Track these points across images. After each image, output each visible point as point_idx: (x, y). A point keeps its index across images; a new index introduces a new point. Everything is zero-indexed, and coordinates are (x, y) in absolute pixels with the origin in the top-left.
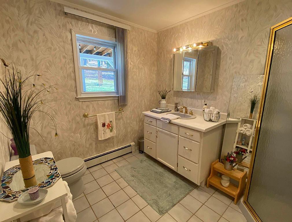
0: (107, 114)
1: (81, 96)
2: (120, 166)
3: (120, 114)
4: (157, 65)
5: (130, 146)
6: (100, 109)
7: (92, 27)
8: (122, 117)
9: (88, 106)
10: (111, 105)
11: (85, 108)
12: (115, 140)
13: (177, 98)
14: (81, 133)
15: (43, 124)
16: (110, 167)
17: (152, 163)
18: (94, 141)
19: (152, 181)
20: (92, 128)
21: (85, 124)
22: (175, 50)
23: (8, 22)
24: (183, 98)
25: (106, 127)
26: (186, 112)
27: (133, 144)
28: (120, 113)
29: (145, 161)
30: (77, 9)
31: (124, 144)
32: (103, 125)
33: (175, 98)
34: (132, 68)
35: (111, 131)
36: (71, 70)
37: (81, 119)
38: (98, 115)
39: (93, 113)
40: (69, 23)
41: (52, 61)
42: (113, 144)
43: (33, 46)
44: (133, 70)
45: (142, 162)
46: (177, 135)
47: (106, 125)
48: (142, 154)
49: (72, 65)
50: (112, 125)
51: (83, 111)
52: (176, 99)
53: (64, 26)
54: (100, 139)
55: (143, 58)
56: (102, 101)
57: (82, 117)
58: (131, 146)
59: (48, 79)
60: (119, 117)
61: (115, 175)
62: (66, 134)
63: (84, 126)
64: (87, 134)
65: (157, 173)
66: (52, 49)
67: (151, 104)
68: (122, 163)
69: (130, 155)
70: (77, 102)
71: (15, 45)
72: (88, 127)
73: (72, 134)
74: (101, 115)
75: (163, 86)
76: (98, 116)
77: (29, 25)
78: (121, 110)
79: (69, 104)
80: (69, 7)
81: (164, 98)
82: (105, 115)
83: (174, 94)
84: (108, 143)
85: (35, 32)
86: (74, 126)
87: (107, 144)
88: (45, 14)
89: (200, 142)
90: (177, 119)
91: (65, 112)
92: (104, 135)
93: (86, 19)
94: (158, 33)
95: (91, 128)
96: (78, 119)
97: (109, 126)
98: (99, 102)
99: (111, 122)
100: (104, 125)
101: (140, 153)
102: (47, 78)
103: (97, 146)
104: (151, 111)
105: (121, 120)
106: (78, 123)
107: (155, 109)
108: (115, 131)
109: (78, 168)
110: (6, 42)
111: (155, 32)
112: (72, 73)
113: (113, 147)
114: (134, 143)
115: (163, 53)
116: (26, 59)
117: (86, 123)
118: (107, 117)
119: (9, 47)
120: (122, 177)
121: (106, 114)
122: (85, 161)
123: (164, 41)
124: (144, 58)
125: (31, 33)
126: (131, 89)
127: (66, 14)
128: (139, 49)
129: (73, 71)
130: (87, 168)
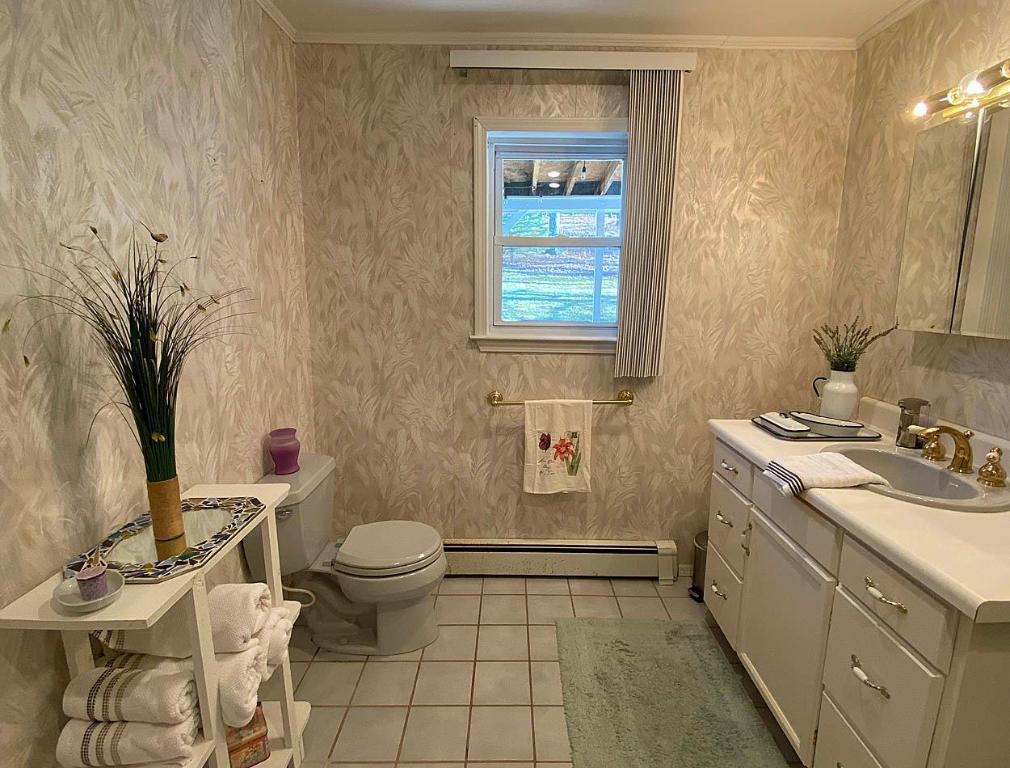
0: (563, 405)
1: (485, 333)
2: (581, 612)
3: (618, 413)
4: (845, 205)
5: (653, 551)
6: (545, 382)
7: (544, 96)
8: (627, 425)
9: (504, 369)
10: (584, 374)
11: (494, 372)
12: (592, 506)
13: (933, 371)
14: (474, 455)
15: (380, 404)
16: (550, 603)
17: (716, 663)
18: (513, 489)
19: (665, 743)
20: (510, 444)
21: (492, 426)
22: (920, 110)
23: (323, 130)
24: (966, 377)
25: (552, 451)
26: (963, 464)
27: (666, 545)
28: (622, 409)
29: (687, 641)
30: (498, 48)
31: (630, 536)
32: (542, 440)
33: (921, 370)
34: (695, 226)
35: (573, 469)
36: (466, 247)
37: (480, 409)
38: (529, 404)
39: (520, 393)
40: (470, 98)
41: (415, 226)
42: (583, 519)
43: (374, 186)
44: (703, 235)
45: (675, 639)
46: (828, 579)
47: (553, 443)
48: (696, 603)
49: (466, 234)
50: (577, 450)
51: (489, 383)
52: (927, 377)
53: (456, 111)
54: (527, 489)
55: (762, 179)
56: (555, 356)
57: (482, 402)
58: (656, 552)
59: (402, 280)
60: (614, 422)
61: (545, 641)
62: (434, 448)
63: (488, 433)
64: (495, 460)
65: (711, 718)
66: (419, 189)
67: (792, 388)
68: (595, 607)
69: (646, 588)
70: (471, 353)
71: (335, 189)
72: (500, 439)
73: (451, 450)
74: (541, 404)
75: (861, 306)
76: (527, 407)
77: (368, 132)
78: (627, 398)
79: (450, 355)
80: (463, 48)
81: (844, 364)
82: (552, 405)
83: (914, 349)
84: (563, 512)
85: (382, 146)
86: (458, 428)
87: (559, 516)
88: (408, 88)
89: (946, 672)
90: (859, 487)
91: (437, 379)
92: (543, 480)
93: (524, 75)
94: (862, 49)
95: (507, 443)
96: (471, 406)
97: (563, 449)
98: (544, 360)
99: (574, 435)
100: (545, 442)
101: (692, 596)
102: (399, 277)
103: (524, 509)
104: (758, 420)
105: (624, 438)
106: (470, 418)
107: (774, 417)
108: (585, 471)
109: (406, 562)
110: (318, 184)
111: (850, 44)
112: (467, 260)
113: (583, 531)
114: (674, 546)
115: (877, 139)
116: (356, 226)
117: (494, 423)
118: (560, 415)
119: (322, 197)
120: (560, 661)
121: (558, 404)
122: (446, 550)
123: (888, 77)
124: (769, 175)
125: (371, 151)
126: (682, 316)
127: (464, 72)
128: (743, 142)
129: (468, 255)
130: (447, 576)
